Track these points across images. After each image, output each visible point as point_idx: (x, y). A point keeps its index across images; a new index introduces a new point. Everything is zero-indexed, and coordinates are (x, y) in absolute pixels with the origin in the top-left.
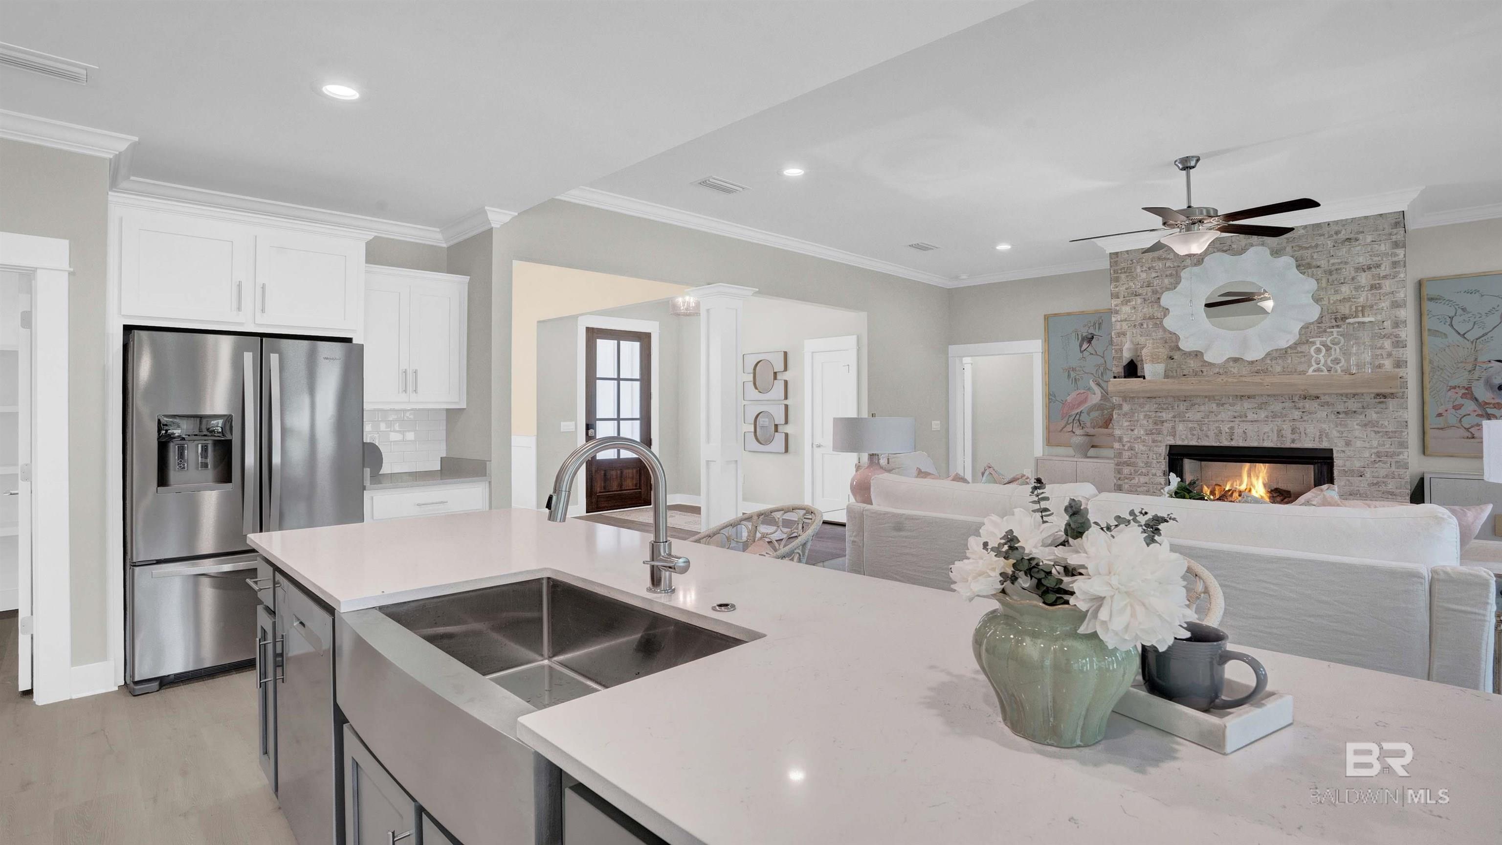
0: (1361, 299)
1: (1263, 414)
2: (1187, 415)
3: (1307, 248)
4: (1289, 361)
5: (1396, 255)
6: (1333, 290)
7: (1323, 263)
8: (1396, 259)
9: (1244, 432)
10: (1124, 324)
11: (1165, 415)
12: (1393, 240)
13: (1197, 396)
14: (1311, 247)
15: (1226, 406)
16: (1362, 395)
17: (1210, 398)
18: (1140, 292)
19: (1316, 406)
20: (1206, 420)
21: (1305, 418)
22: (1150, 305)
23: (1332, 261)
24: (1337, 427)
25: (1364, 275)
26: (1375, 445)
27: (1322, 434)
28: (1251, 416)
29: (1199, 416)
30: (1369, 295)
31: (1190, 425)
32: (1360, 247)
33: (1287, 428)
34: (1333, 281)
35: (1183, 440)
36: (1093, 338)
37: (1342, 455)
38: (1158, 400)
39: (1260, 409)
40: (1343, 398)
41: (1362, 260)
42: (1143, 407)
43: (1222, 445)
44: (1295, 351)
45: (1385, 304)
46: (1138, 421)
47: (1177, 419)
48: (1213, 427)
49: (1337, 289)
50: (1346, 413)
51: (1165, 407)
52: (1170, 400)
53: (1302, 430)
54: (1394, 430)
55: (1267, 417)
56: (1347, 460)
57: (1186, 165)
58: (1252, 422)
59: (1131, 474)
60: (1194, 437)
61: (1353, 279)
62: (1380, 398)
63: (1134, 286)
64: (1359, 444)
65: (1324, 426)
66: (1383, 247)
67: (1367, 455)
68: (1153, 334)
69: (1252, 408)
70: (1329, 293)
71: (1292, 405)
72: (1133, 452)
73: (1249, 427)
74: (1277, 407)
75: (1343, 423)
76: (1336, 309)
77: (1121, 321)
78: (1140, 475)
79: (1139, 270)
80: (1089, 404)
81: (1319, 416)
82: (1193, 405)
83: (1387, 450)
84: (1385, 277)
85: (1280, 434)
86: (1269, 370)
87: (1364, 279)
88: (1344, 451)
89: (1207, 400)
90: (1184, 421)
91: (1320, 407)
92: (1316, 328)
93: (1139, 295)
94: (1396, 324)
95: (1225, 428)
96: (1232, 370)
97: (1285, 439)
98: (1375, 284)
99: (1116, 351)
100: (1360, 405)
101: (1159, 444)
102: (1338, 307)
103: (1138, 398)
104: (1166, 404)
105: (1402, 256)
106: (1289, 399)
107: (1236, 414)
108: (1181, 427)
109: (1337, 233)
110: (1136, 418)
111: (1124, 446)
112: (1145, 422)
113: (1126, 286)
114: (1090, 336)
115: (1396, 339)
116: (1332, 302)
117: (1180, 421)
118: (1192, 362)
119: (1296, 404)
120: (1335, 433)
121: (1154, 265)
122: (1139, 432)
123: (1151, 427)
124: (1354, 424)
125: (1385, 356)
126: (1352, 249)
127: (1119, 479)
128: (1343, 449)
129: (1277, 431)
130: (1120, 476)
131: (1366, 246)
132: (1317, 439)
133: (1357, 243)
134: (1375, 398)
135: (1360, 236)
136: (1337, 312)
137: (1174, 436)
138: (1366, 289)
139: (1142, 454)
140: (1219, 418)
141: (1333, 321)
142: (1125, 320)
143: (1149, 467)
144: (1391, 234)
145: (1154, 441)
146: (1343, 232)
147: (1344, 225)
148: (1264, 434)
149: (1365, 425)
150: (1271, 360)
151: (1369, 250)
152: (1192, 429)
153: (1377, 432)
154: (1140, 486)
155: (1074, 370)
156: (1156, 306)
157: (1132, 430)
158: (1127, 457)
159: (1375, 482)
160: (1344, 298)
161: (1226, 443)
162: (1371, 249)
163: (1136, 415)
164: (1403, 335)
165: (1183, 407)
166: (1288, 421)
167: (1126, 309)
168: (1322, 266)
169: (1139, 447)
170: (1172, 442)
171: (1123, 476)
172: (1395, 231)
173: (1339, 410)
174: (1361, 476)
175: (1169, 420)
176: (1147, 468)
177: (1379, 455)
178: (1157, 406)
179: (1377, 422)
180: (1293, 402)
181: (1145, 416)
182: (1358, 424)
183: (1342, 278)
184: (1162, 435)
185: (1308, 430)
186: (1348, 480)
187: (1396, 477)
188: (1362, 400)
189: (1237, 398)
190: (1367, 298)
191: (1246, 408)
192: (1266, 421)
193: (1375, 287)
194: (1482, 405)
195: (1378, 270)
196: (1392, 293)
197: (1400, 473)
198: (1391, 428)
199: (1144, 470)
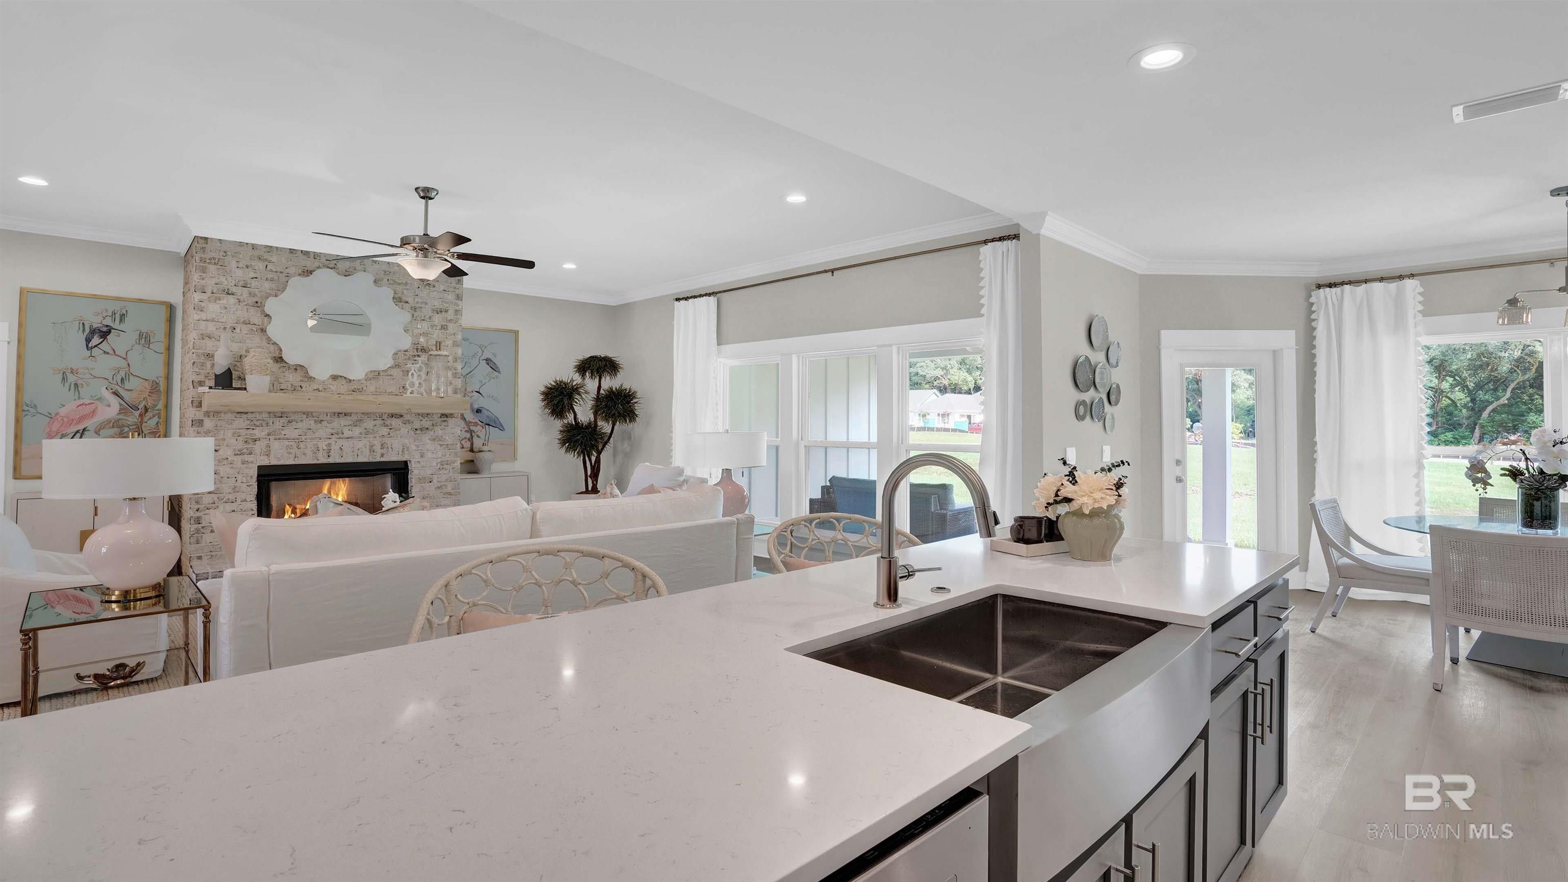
0: (435, 336)
1: (357, 431)
2: (283, 433)
4: (381, 383)
6: (416, 325)
7: (410, 300)
8: (457, 308)
9: (341, 449)
11: (258, 433)
12: (457, 293)
13: (294, 413)
15: (323, 423)
16: (433, 415)
17: (308, 414)
18: (234, 291)
19: (400, 423)
20: (304, 437)
21: (391, 434)
22: (245, 308)
24: (415, 441)
27: (405, 448)
28: (347, 433)
29: (295, 433)
30: (440, 333)
31: (287, 443)
32: (434, 293)
33: (377, 444)
34: (416, 317)
35: (279, 459)
36: (109, 332)
37: (418, 465)
38: (250, 416)
39: (355, 426)
40: (419, 417)
41: (435, 304)
43: (319, 462)
44: (387, 374)
45: (450, 343)
46: (224, 439)
47: (272, 437)
48: (310, 444)
49: (419, 324)
50: (421, 429)
51: (258, 423)
53: (389, 445)
54: (452, 443)
55: (361, 433)
56: (421, 469)
57: (426, 194)
58: (348, 438)
59: (215, 502)
60: (290, 455)
61: (430, 318)
62: (445, 418)
63: (227, 283)
64: (430, 455)
65: (406, 441)
66: (450, 297)
67: (435, 464)
68: (248, 341)
69: (349, 425)
70: (412, 327)
71: (381, 422)
73: (346, 444)
74: (369, 424)
75: (419, 438)
77: (205, 320)
78: (226, 502)
79: (233, 266)
81: (402, 433)
82: (290, 422)
83: (448, 459)
84: (450, 321)
85: (372, 450)
86: (363, 389)
87: (437, 319)
88: (416, 462)
89: (305, 416)
90: (279, 439)
91: (403, 424)
92: (403, 355)
93: (232, 295)
94: (456, 360)
95: (323, 445)
96: (331, 387)
97: (376, 454)
99: (198, 356)
100: (431, 423)
101: (250, 465)
102: (419, 340)
104: (260, 420)
105: (462, 308)
106: (380, 417)
107: (333, 431)
108: (276, 445)
110: (222, 435)
112: (233, 441)
113: (215, 280)
115: (456, 372)
116: (415, 334)
117: (275, 439)
118: (291, 376)
119: (385, 422)
120: (414, 448)
121: (252, 264)
122: (226, 452)
123: (240, 445)
124: (426, 438)
125: (449, 384)
126: (429, 293)
127: (198, 510)
128: (419, 460)
129: (370, 446)
131: (440, 293)
132: (400, 453)
133: (434, 289)
134: (441, 417)
135: (434, 284)
136: (418, 344)
137: (267, 455)
138: (438, 328)
139: (228, 478)
140: (317, 435)
141: (415, 351)
142: (213, 320)
143: (238, 492)
144: (455, 288)
145: (243, 463)
148: (358, 450)
149: (434, 440)
150: (367, 380)
151: (442, 297)
152: (288, 447)
153: (441, 445)
155: (73, 372)
156: (253, 311)
159: (439, 486)
161: (323, 460)
162: (443, 296)
163: (222, 432)
164: (459, 369)
165: (279, 423)
166: (378, 437)
168: (410, 302)
169: (225, 470)
170: (265, 462)
172: (457, 287)
173: (416, 427)
174: (431, 482)
175: (263, 439)
176: (235, 494)
177: (442, 463)
178: (248, 422)
179: (442, 436)
180: (383, 420)
181: (234, 433)
182: (429, 439)
183: (423, 316)
184: (252, 455)
185: (394, 445)
186: (422, 486)
187: (453, 480)
188: (432, 419)
189: (334, 415)
190: (438, 335)
191: (342, 425)
192: (360, 437)
193: (444, 328)
194: (468, 423)
195: (446, 314)
196: (454, 334)
197: (455, 477)
198: (450, 442)
199: (231, 497)
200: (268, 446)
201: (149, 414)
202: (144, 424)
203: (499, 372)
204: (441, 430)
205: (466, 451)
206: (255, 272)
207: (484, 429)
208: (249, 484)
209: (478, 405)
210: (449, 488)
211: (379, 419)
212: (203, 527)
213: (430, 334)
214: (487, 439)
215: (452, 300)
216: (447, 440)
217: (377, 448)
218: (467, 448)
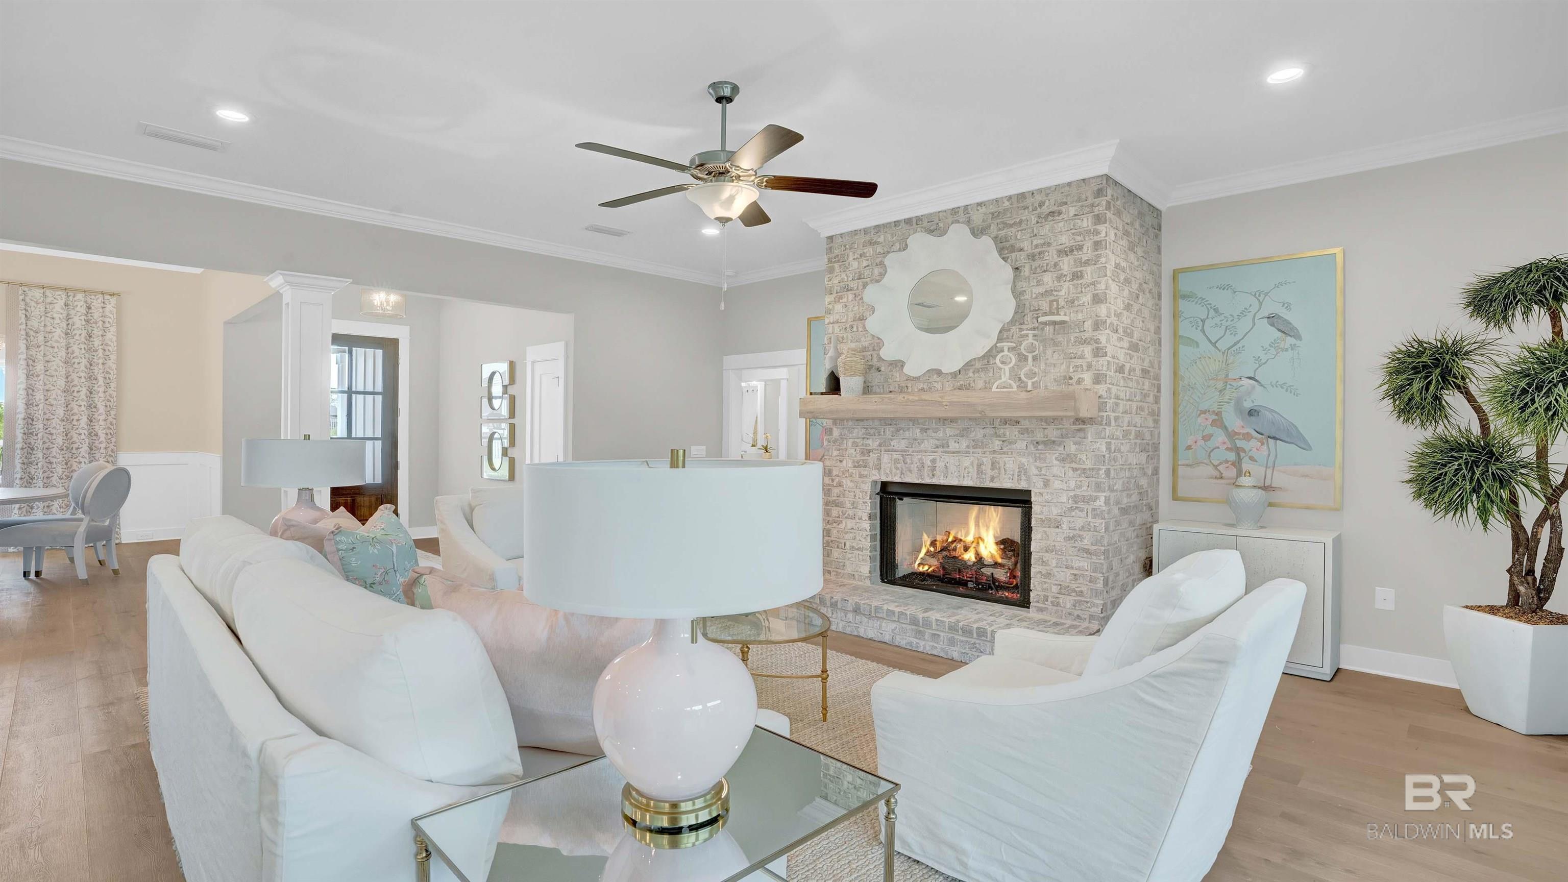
0: (1062, 293)
1: (964, 443)
2: (892, 444)
3: (1011, 226)
4: (991, 375)
5: (1097, 232)
6: (1035, 281)
7: (1026, 245)
8: (1097, 238)
9: (946, 467)
10: (836, 326)
11: (873, 443)
12: (1096, 213)
13: (902, 419)
14: (1015, 224)
15: (929, 432)
16: (1062, 419)
17: (914, 421)
18: (852, 286)
19: (1017, 433)
20: (911, 450)
21: (1005, 449)
22: (860, 302)
23: (1035, 243)
24: (1036, 461)
25: (1066, 259)
26: (1073, 487)
27: (1022, 471)
28: (953, 446)
29: (903, 445)
30: (1071, 286)
31: (895, 456)
32: (1063, 223)
33: (987, 461)
34: (1036, 268)
35: (887, 476)
37: (1040, 499)
38: (866, 423)
39: (962, 436)
40: (1043, 423)
41: (1065, 240)
42: (851, 433)
43: (923, 482)
45: (1087, 298)
46: (846, 449)
47: (883, 449)
48: (916, 460)
49: (1039, 278)
50: (1045, 443)
51: (872, 431)
52: (877, 423)
53: (1002, 464)
55: (968, 447)
56: (1045, 506)
57: (722, 95)
58: (954, 453)
59: (839, 517)
60: (898, 471)
61: (1056, 265)
62: (1079, 424)
63: (846, 278)
64: (1057, 484)
65: (1024, 460)
66: (1085, 224)
67: (1064, 499)
68: (863, 339)
69: (955, 436)
70: (1032, 284)
71: (992, 431)
72: (841, 489)
73: (952, 460)
74: (978, 433)
75: (1042, 456)
76: (1039, 305)
77: (833, 323)
78: (846, 518)
79: (851, 258)
81: (1018, 447)
82: (898, 430)
84: (1087, 262)
85: (980, 472)
86: (971, 385)
87: (1067, 265)
88: (1041, 494)
89: (911, 424)
90: (889, 451)
91: (1020, 435)
92: (1017, 330)
93: (851, 290)
94: (1097, 326)
95: (928, 461)
96: (935, 384)
97: (984, 476)
98: (1077, 272)
100: (1059, 432)
101: (866, 479)
102: (1040, 303)
103: (848, 420)
104: (873, 428)
105: (1103, 234)
106: (990, 424)
107: (938, 443)
108: (885, 458)
109: (1041, 204)
110: (845, 445)
111: (833, 481)
112: (853, 451)
113: (839, 279)
115: (1097, 345)
116: (1031, 296)
117: (886, 451)
118: (895, 374)
119: (997, 431)
120: (1034, 471)
121: (865, 251)
122: (848, 463)
123: (858, 457)
124: (1052, 457)
125: (1085, 368)
126: (1055, 225)
128: (1042, 491)
129: (978, 465)
131: (1068, 222)
132: (1018, 478)
133: (1060, 218)
134: (1074, 424)
135: (1064, 209)
136: (1039, 309)
137: (879, 469)
138: (1068, 279)
139: (849, 491)
140: (922, 447)
143: (856, 508)
144: (1093, 205)
145: (861, 476)
146: (1047, 203)
147: (1048, 194)
148: (965, 469)
149: (1064, 460)
150: (973, 372)
151: (1072, 227)
152: (896, 461)
153: (1075, 470)
154: (847, 533)
156: (865, 303)
157: (841, 461)
158: (835, 495)
160: (1046, 291)
161: (927, 481)
162: (1074, 226)
163: (845, 442)
164: (1103, 339)
165: (889, 430)
166: (988, 453)
167: (838, 307)
169: (847, 483)
170: (884, 479)
171: (831, 519)
172: (1097, 201)
173: (1038, 439)
174: (1058, 527)
175: (876, 450)
176: (854, 509)
177: (1075, 499)
178: (863, 431)
179: (1076, 455)
180: (993, 428)
181: (854, 442)
182: (1056, 459)
183: (1045, 265)
184: (867, 469)
185: (1007, 465)
186: (1045, 532)
187: (1092, 530)
188: (1061, 426)
189: (940, 422)
190: (1069, 288)
191: (948, 435)
192: (967, 452)
193: (1077, 276)
194: (1232, 435)
195: (1080, 253)
196: (1093, 284)
197: (1096, 524)
198: (1089, 464)
199: (851, 512)
200: (879, 459)
203: (1298, 337)
204: (1074, 444)
205: (1229, 484)
206: (867, 260)
207: (1265, 447)
208: (864, 500)
209: (1253, 402)
210: (1086, 541)
211: (989, 426)
212: (832, 541)
213: (1056, 291)
214: (1270, 464)
215: (1090, 227)
216: (1084, 462)
217: (987, 468)
218: (1229, 479)
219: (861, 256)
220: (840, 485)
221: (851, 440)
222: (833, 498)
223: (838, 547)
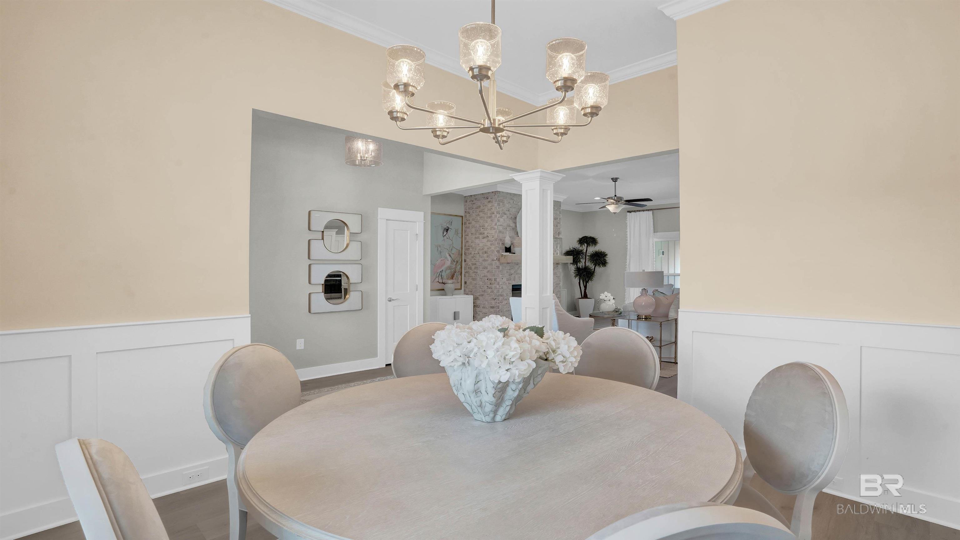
2: (518, 271)
11: (512, 271)
16: (555, 263)
22: (509, 220)
35: (517, 282)
36: (448, 230)
38: (510, 264)
42: (506, 268)
47: (515, 273)
52: (514, 264)
57: (615, 180)
62: (557, 265)
63: (505, 210)
77: (500, 225)
78: (505, 300)
79: (506, 202)
80: (446, 266)
84: (558, 223)
90: (517, 274)
93: (506, 214)
99: (499, 240)
101: (510, 285)
104: (512, 266)
110: (504, 272)
111: (500, 286)
112: (506, 275)
113: (502, 209)
114: (447, 229)
122: (505, 280)
123: (508, 277)
130: (498, 301)
137: (514, 281)
139: (505, 290)
143: (507, 296)
152: (519, 277)
153: (556, 276)
155: (440, 246)
156: (511, 221)
157: (502, 279)
162: (556, 212)
165: (517, 267)
167: (501, 220)
169: (505, 287)
170: (513, 284)
171: (499, 302)
175: (513, 274)
177: (556, 284)
178: (509, 267)
179: (556, 273)
184: (510, 281)
195: (557, 220)
196: (559, 228)
200: (515, 277)
201: (458, 264)
202: (457, 268)
206: (512, 205)
208: (510, 292)
210: (558, 295)
215: (559, 214)
216: (558, 274)
219: (509, 203)
220: (502, 288)
221: (506, 271)
222: (500, 293)
223: (502, 312)
